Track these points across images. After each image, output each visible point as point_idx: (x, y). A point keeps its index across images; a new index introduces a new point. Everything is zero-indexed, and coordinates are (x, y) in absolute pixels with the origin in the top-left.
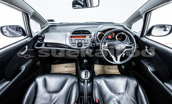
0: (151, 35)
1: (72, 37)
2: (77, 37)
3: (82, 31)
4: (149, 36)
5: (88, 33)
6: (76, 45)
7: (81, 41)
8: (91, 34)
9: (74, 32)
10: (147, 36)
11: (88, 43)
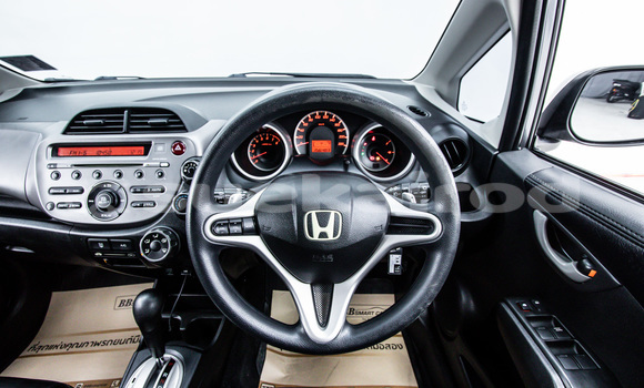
0: (567, 138)
1: (62, 151)
2: (96, 150)
3: (133, 110)
4: (553, 140)
5: (171, 122)
6: (83, 198)
7: (120, 175)
8: (184, 129)
9: (79, 117)
10: (540, 145)
11: (163, 191)
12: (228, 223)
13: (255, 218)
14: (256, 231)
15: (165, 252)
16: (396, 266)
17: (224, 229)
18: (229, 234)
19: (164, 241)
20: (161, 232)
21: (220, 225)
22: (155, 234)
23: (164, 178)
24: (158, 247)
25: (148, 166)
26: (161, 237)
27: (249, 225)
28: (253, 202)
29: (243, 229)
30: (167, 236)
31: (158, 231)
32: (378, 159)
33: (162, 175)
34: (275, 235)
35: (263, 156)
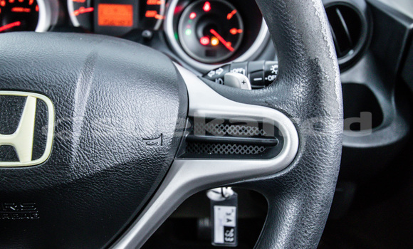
16: (227, 229)
32: (215, 42)
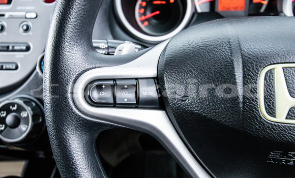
11: (28, 49)
12: (114, 83)
13: (158, 80)
14: (160, 103)
15: (24, 129)
17: (107, 95)
18: (115, 105)
19: (24, 114)
20: (21, 102)
21: (99, 88)
22: (13, 104)
23: (30, 33)
24: (17, 122)
25: (11, 17)
26: (20, 109)
27: (149, 91)
28: (154, 54)
29: (137, 98)
30: (28, 109)
31: (17, 101)
33: (27, 29)
34: (196, 109)
35: (155, 17)
